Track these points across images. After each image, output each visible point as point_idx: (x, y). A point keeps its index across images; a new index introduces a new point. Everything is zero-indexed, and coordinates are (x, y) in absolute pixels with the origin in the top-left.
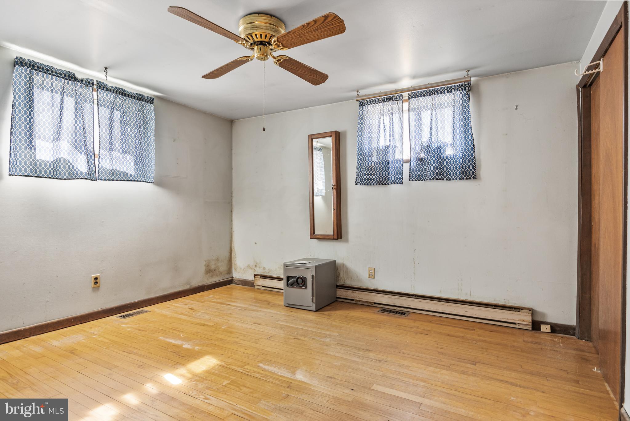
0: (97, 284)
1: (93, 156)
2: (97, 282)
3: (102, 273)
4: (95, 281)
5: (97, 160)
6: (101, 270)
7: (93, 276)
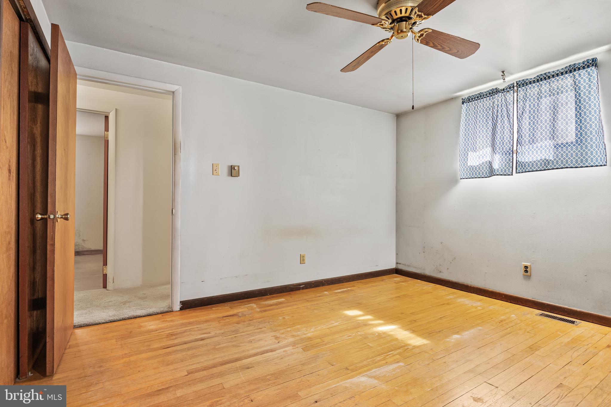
0: (527, 273)
1: (512, 153)
2: (527, 271)
3: (533, 263)
4: (525, 269)
5: (515, 155)
6: (533, 261)
7: (523, 264)
